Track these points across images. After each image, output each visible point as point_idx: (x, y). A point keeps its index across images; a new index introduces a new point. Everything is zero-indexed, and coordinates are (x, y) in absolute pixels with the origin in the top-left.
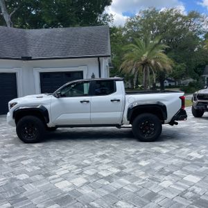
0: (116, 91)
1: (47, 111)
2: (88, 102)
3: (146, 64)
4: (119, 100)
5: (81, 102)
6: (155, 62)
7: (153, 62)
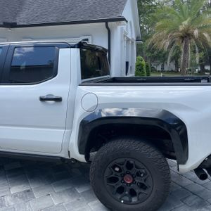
3: (186, 36)
6: (200, 33)
7: (196, 32)
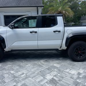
0: (57, 24)
1: (3, 39)
2: (36, 32)
4: (59, 31)
5: (31, 32)
